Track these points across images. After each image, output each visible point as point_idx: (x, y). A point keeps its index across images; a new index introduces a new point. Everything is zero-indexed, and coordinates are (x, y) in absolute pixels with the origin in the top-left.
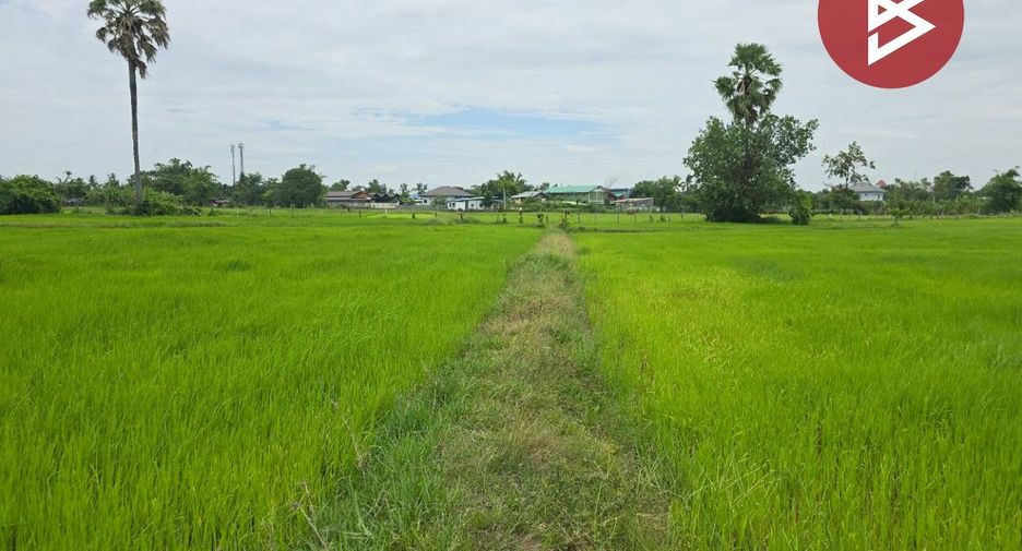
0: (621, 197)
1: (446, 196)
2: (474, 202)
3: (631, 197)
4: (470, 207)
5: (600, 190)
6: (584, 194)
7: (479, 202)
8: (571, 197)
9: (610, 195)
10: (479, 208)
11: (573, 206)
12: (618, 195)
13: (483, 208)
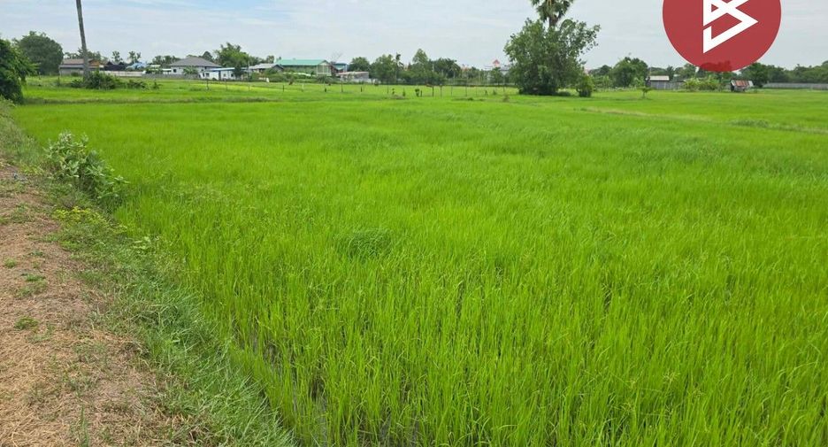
0: (341, 71)
1: (198, 67)
2: (226, 73)
3: (349, 70)
4: (222, 77)
5: (325, 64)
6: (313, 67)
7: (230, 73)
8: (301, 69)
9: (333, 67)
10: (232, 78)
11: (308, 78)
12: (339, 69)
13: (234, 78)
